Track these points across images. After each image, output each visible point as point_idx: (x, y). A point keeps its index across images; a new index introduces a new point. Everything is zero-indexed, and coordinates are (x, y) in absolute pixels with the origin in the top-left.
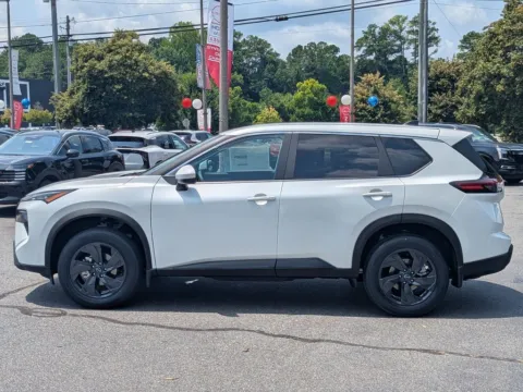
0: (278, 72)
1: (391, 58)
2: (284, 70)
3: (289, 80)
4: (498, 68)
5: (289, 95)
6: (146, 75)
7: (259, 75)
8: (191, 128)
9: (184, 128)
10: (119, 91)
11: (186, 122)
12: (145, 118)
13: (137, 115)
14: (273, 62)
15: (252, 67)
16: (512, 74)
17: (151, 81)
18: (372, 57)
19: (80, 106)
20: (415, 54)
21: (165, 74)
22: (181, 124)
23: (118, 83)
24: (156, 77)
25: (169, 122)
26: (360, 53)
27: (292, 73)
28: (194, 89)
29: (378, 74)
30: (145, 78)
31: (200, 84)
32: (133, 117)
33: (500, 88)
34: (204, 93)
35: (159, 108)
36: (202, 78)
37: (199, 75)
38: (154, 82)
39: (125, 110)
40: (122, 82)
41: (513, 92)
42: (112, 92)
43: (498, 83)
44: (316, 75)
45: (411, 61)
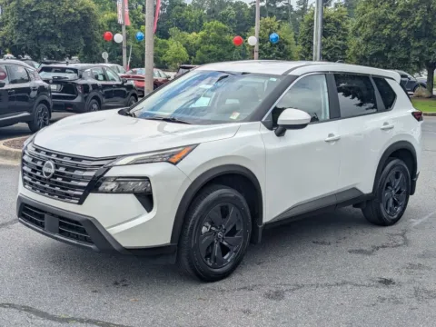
0: (184, 15)
2: (188, 13)
3: (193, 21)
4: (385, 12)
5: (194, 34)
6: (71, 10)
7: (168, 15)
10: (45, 24)
11: (105, 55)
13: (63, 50)
16: (398, 19)
17: (75, 15)
19: (9, 38)
21: (88, 9)
23: (45, 17)
30: (70, 13)
31: (120, 21)
33: (386, 32)
34: (124, 28)
35: (82, 41)
36: (122, 15)
37: (120, 12)
38: (79, 17)
39: (52, 43)
40: (49, 17)
41: (398, 35)
42: (38, 25)
43: (385, 28)
44: (216, 17)
45: (295, 8)
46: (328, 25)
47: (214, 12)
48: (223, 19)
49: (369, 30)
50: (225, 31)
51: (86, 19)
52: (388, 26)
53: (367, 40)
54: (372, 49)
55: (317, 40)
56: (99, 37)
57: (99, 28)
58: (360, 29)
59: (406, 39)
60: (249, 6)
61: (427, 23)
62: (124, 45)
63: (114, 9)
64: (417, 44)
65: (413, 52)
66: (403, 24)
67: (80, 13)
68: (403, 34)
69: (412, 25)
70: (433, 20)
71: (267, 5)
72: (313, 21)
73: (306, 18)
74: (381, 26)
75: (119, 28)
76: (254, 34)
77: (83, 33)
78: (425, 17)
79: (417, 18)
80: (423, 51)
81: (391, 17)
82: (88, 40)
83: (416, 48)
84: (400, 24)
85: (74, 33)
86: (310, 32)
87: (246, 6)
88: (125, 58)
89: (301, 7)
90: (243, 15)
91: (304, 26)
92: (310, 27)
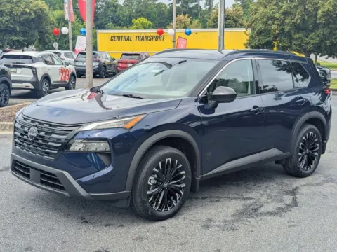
0: (117, 13)
1: (191, 5)
2: (121, 12)
3: (125, 18)
5: (125, 28)
6: (28, 11)
7: (105, 14)
8: (59, 49)
9: (54, 49)
10: (7, 21)
11: (56, 45)
12: (26, 41)
13: (21, 39)
14: (114, 6)
15: (99, 9)
16: (282, 17)
17: (30, 14)
18: (179, 5)
20: (206, 4)
21: (41, 9)
22: (52, 46)
23: (7, 15)
25: (44, 45)
26: (171, 2)
27: (127, 13)
28: (62, 21)
30: (26, 13)
31: (67, 18)
32: (18, 41)
33: (274, 27)
34: (70, 24)
35: (37, 34)
36: (68, 13)
37: (66, 11)
38: (33, 16)
39: (12, 35)
40: (10, 15)
41: (283, 29)
42: (2, 22)
43: (273, 23)
44: (142, 15)
45: (204, 9)
46: (229, 21)
47: (140, 11)
48: (148, 16)
49: (261, 26)
50: (149, 26)
51: (40, 16)
52: (276, 23)
53: (260, 33)
54: (263, 40)
56: (50, 31)
57: (51, 24)
58: (253, 25)
59: (288, 32)
60: (168, 7)
61: (304, 20)
62: (70, 37)
63: (62, 8)
64: (297, 36)
65: (295, 42)
66: (287, 21)
67: (35, 12)
68: (287, 29)
69: (293, 21)
70: (308, 18)
71: (182, 6)
72: (217, 18)
73: (212, 16)
74: (270, 22)
75: (66, 23)
77: (37, 28)
78: (302, 15)
79: (297, 17)
80: (302, 41)
81: (277, 15)
82: (41, 33)
83: (296, 39)
84: (284, 21)
85: (30, 28)
86: (215, 26)
87: (166, 7)
88: (71, 47)
89: (208, 7)
90: (164, 14)
91: (211, 21)
92: (215, 22)
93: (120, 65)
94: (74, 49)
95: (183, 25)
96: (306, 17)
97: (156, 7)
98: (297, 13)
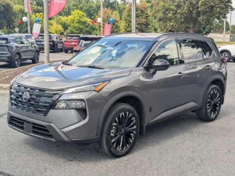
1: (111, 2)
3: (65, 10)
4: (169, 5)
5: (65, 17)
8: (20, 33)
9: (16, 32)
11: (17, 30)
16: (175, 9)
21: (7, 4)
24: (3, 6)
27: (67, 6)
29: (110, 8)
31: (26, 11)
33: (170, 15)
35: (5, 22)
37: (26, 6)
38: (2, 9)
41: (176, 17)
43: (169, 13)
44: (77, 8)
45: (120, 3)
46: (138, 12)
47: (76, 5)
48: (81, 9)
49: (160, 15)
50: (83, 16)
52: (171, 12)
53: (160, 20)
55: (133, 20)
57: (14, 15)
58: (156, 14)
61: (190, 11)
62: (29, 24)
63: (23, 5)
66: (178, 11)
68: (178, 16)
69: (183, 11)
70: (193, 9)
71: (105, 1)
72: (131, 10)
73: (127, 8)
74: (167, 12)
75: (26, 15)
76: (100, 17)
78: (189, 7)
79: (185, 8)
81: (172, 7)
82: (8, 21)
84: (176, 11)
86: (129, 15)
87: (94, 2)
88: (29, 31)
89: (123, 2)
90: (93, 7)
91: (126, 12)
92: (129, 12)
93: (66, 43)
94: (31, 33)
95: (107, 15)
96: (191, 9)
97: (87, 3)
98: (185, 6)
